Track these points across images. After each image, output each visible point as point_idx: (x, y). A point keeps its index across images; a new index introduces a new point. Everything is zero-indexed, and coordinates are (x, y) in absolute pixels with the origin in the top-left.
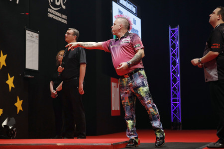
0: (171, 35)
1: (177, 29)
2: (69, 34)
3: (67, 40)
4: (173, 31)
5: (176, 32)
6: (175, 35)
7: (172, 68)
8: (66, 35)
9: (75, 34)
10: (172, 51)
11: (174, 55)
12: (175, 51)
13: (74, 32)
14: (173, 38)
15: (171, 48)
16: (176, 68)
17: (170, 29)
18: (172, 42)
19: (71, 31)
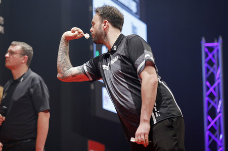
0: (207, 55)
1: (218, 45)
2: (12, 53)
3: (8, 64)
4: (211, 49)
5: (215, 52)
6: (213, 56)
7: (209, 123)
8: (7, 55)
9: (24, 52)
10: (208, 88)
11: (211, 96)
12: (214, 89)
13: (23, 48)
14: (210, 63)
15: (205, 83)
16: (215, 123)
17: (204, 45)
18: (208, 70)
19: (17, 47)
